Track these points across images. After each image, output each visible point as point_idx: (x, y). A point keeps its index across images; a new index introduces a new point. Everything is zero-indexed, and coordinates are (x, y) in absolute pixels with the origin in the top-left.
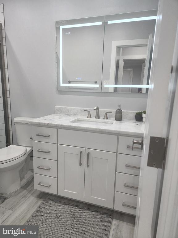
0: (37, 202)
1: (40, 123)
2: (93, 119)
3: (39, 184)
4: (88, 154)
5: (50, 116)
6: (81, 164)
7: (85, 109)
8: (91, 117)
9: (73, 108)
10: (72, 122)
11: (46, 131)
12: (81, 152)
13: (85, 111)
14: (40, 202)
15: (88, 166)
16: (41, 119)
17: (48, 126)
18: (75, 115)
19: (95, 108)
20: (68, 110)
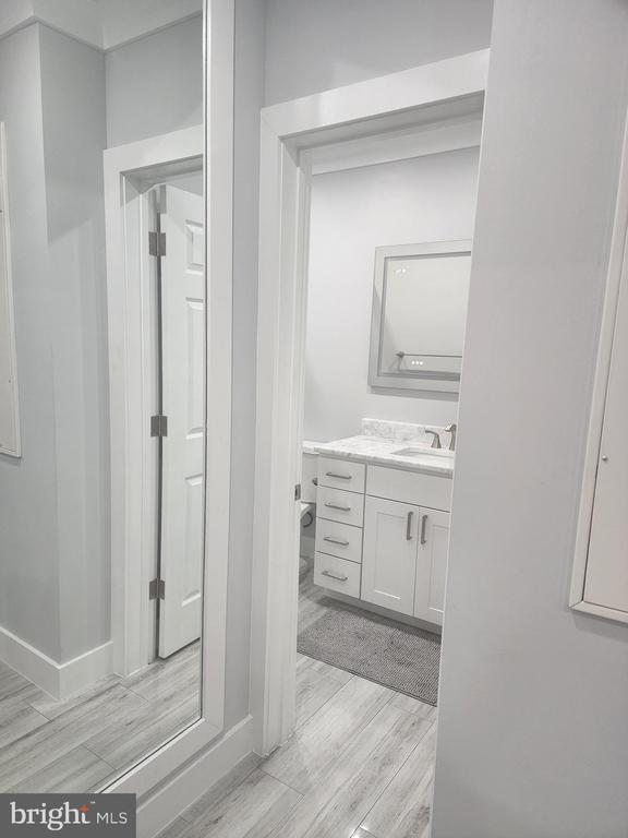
0: (317, 611)
1: (333, 451)
2: (445, 450)
3: (325, 573)
4: (425, 517)
5: (352, 439)
6: (409, 538)
7: (428, 427)
8: (439, 447)
9: (402, 423)
10: (395, 453)
11: (344, 468)
12: (410, 514)
13: (427, 432)
14: (325, 611)
15: (423, 542)
16: (334, 443)
17: (348, 458)
18: (405, 439)
19: (448, 428)
20: (390, 429)
